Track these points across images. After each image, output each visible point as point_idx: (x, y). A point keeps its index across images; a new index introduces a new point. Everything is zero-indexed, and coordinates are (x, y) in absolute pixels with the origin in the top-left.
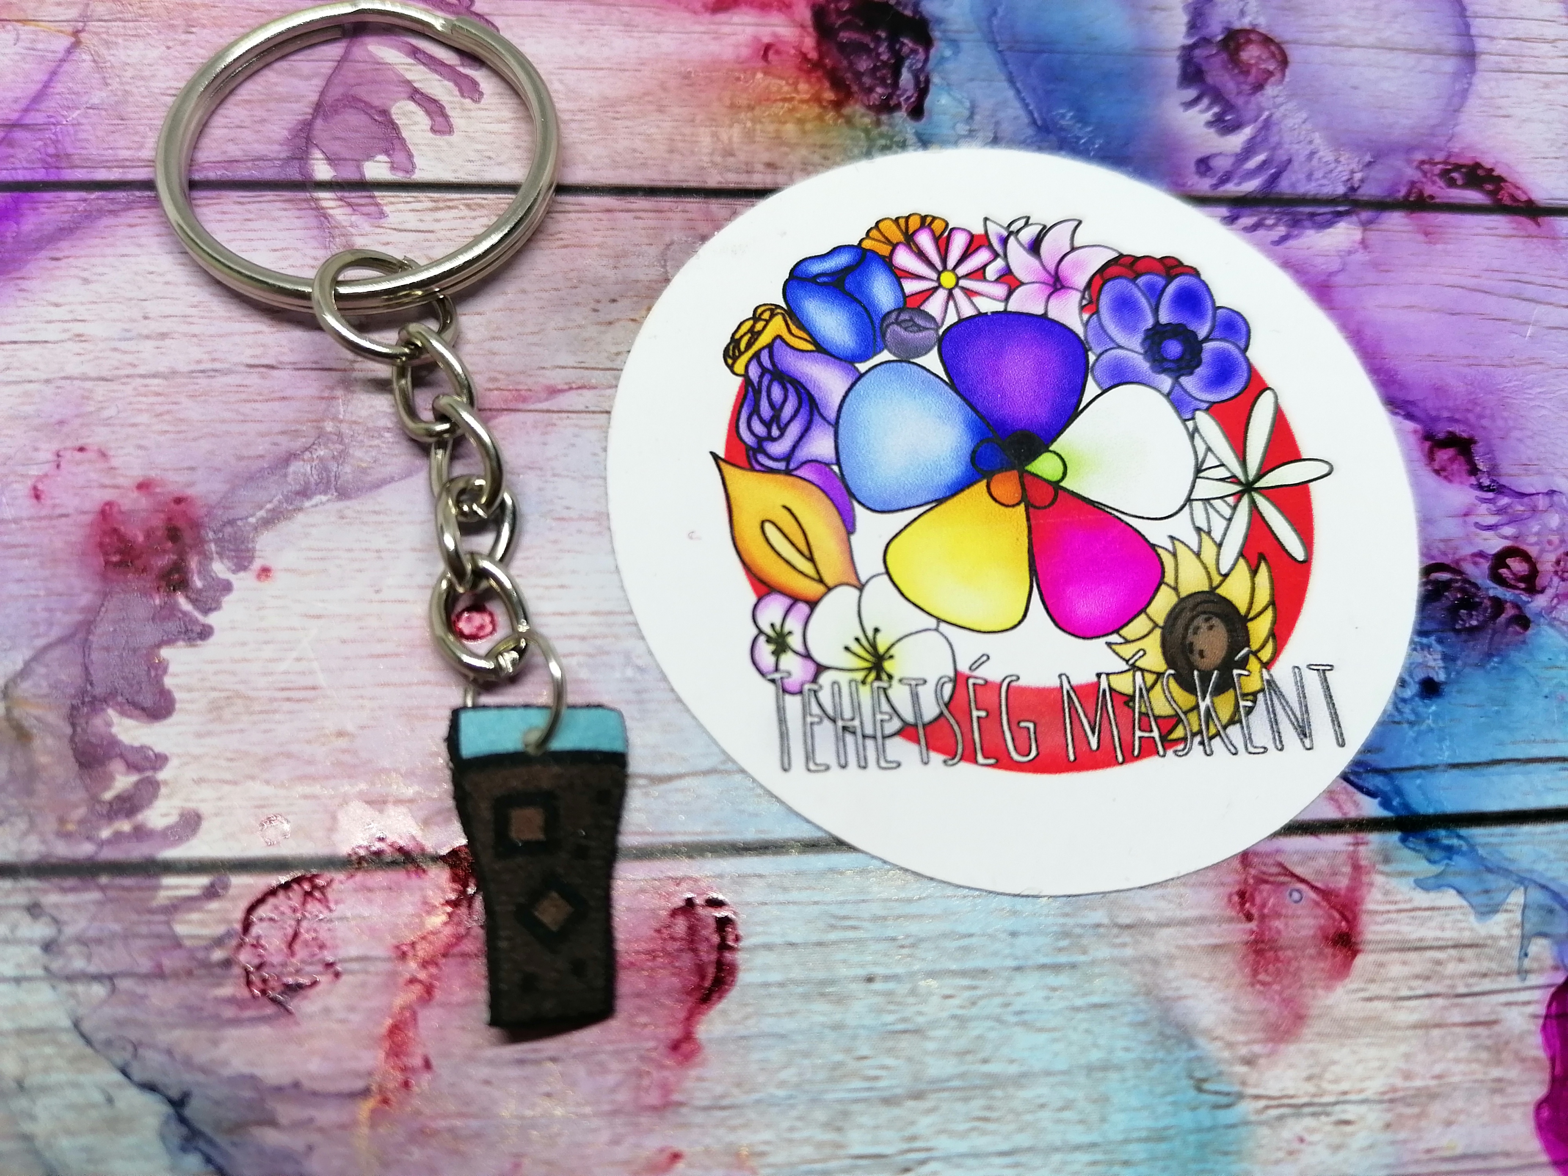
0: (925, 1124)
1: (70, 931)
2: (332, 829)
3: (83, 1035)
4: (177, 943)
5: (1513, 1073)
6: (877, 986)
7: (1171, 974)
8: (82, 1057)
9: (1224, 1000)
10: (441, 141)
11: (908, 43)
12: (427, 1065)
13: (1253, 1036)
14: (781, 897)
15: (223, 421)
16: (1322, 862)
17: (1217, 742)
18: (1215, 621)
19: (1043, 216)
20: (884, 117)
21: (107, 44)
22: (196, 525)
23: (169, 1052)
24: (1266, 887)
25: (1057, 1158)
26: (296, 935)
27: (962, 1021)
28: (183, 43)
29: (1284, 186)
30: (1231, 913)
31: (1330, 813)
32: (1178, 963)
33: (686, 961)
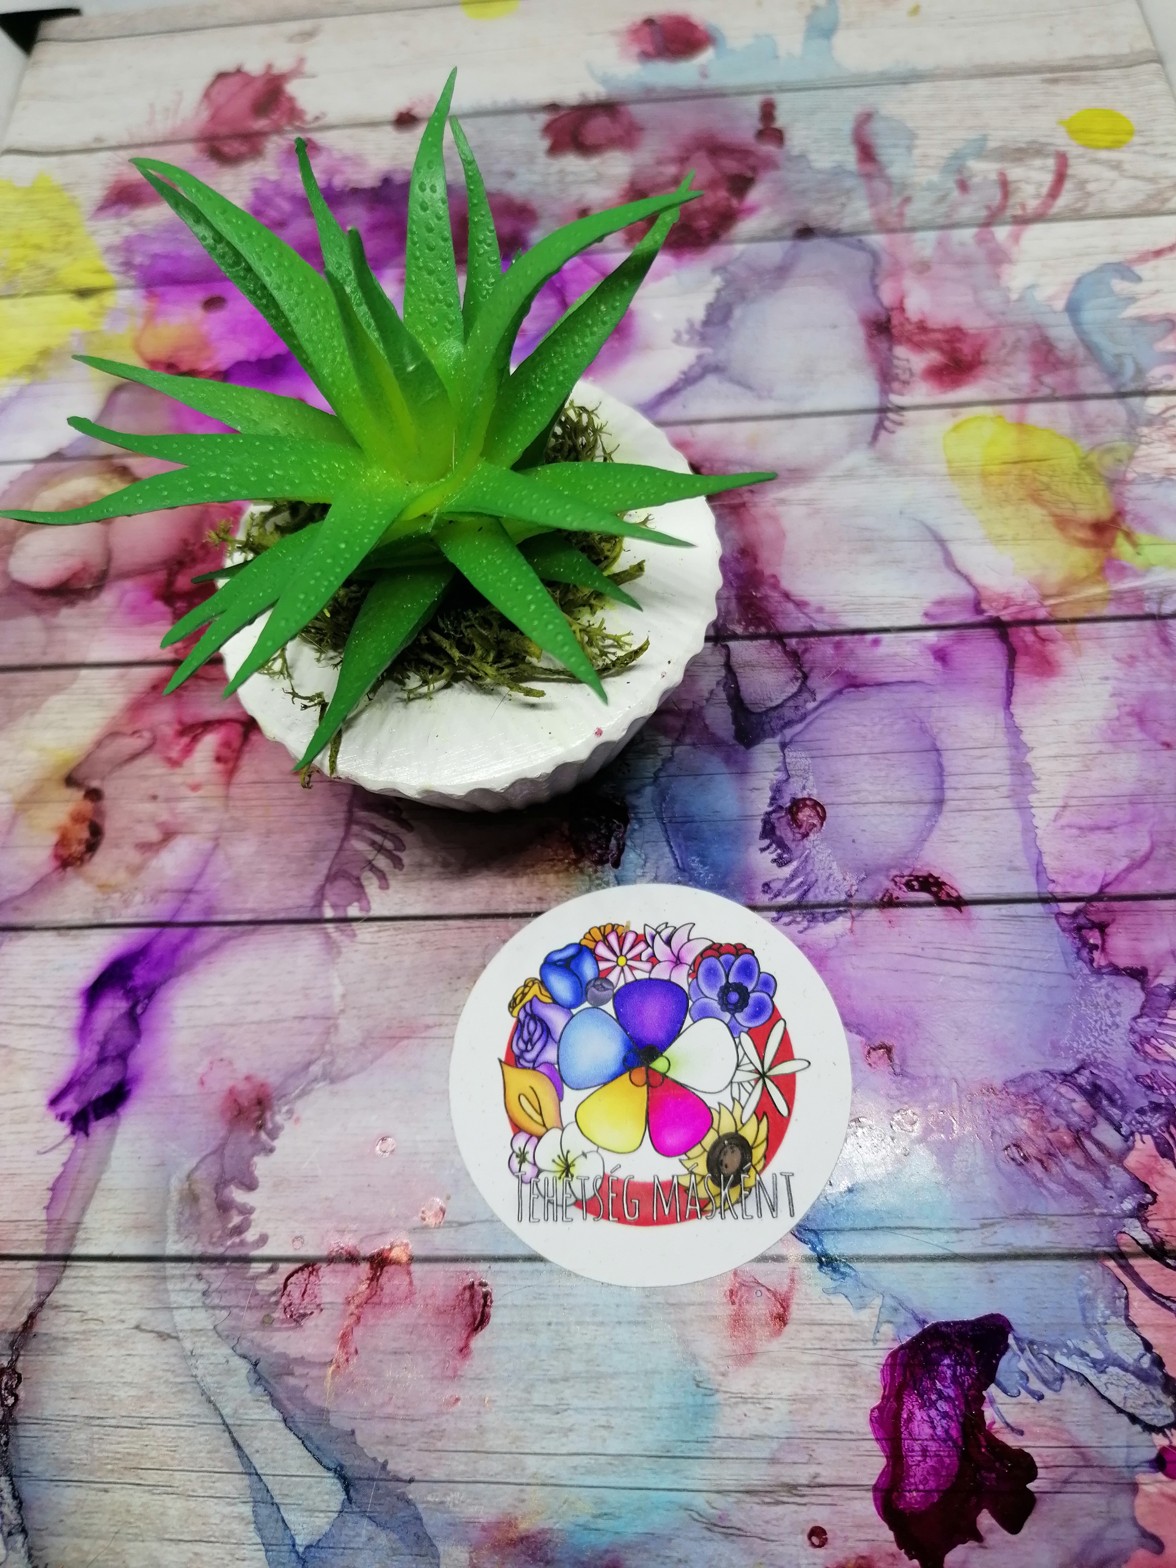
0: (568, 1393)
1: (214, 1286)
2: (322, 1243)
3: (217, 1332)
4: (256, 1294)
5: (862, 1392)
6: (553, 1327)
7: (691, 1329)
8: (217, 1342)
9: (716, 1343)
10: (383, 893)
11: (616, 822)
12: (356, 1352)
13: (728, 1362)
14: (513, 1282)
15: (282, 1045)
16: (774, 1277)
18: (736, 1149)
19: (675, 922)
20: (599, 868)
21: (231, 845)
22: (269, 1097)
23: (252, 1341)
24: (745, 1289)
25: (626, 1413)
26: (305, 1291)
27: (589, 1346)
29: (811, 897)
30: (724, 1300)
31: (782, 1251)
32: (696, 1323)
33: (468, 1311)
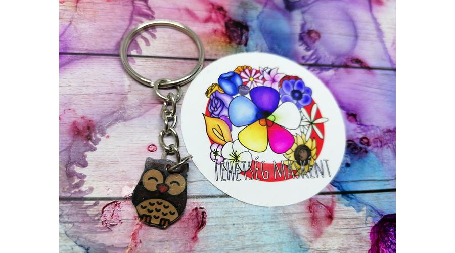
1: (65, 212)
2: (121, 191)
3: (67, 235)
4: (88, 215)
5: (364, 244)
6: (235, 226)
7: (295, 224)
8: (66, 240)
9: (306, 229)
10: (148, 47)
11: (244, 31)
12: (141, 242)
13: (312, 236)
14: (215, 207)
15: (100, 104)
16: (326, 201)
17: (305, 176)
18: (305, 151)
19: (271, 67)
20: (239, 46)
21: (77, 24)
22: (94, 126)
23: (86, 239)
24: (315, 206)
26: (113, 214)
27: (252, 233)
28: (94, 25)
29: (319, 62)
30: (307, 211)
31: (328, 191)
32: (297, 221)
33: (195, 220)
